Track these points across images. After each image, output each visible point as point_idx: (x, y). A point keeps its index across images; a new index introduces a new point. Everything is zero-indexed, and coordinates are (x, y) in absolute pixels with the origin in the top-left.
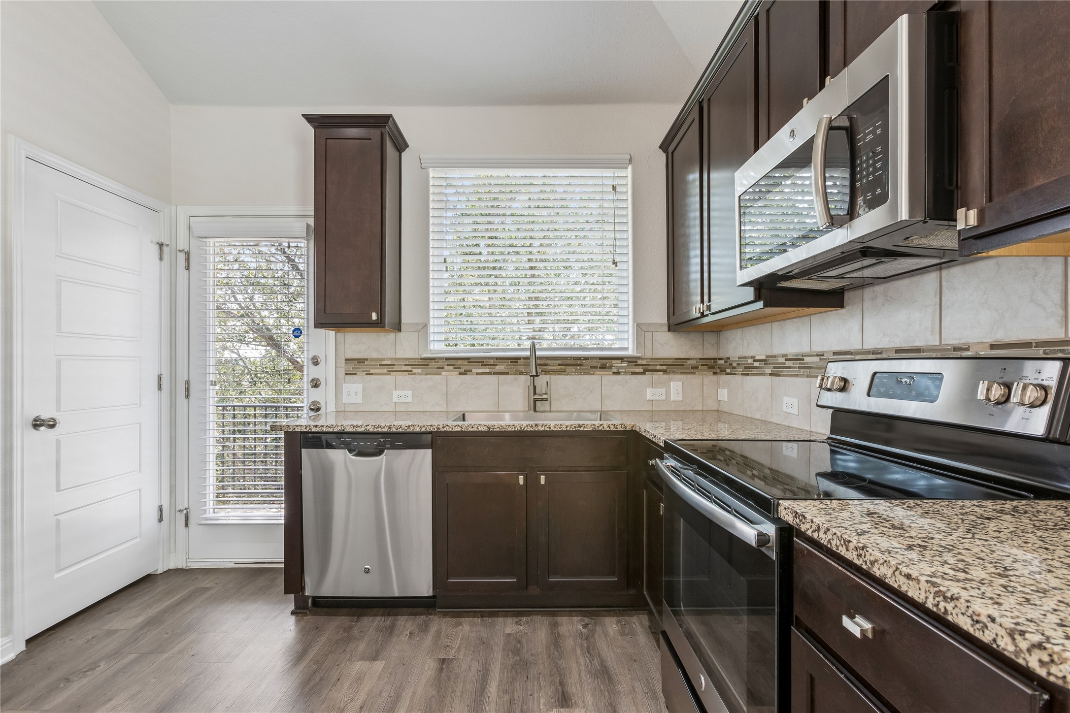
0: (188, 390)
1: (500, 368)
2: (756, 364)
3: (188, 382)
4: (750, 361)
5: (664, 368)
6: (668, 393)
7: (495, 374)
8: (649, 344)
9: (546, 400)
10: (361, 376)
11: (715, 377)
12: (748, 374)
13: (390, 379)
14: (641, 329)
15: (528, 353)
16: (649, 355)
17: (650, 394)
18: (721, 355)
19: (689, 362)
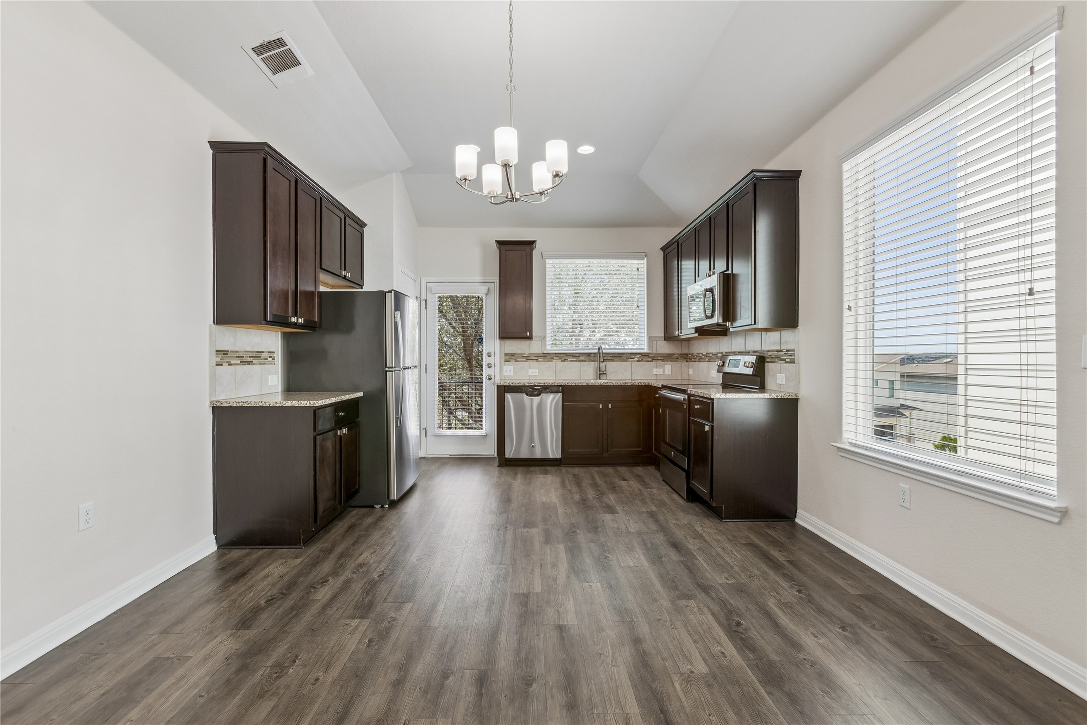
0: (426, 369)
1: (582, 358)
2: (703, 357)
3: (426, 365)
4: (701, 355)
5: (662, 358)
6: (664, 371)
7: (579, 361)
8: (654, 346)
9: (605, 374)
10: (513, 362)
11: (687, 363)
12: (700, 361)
13: (527, 364)
14: (651, 339)
15: (597, 351)
16: (655, 352)
17: (655, 371)
18: (690, 352)
19: (674, 356)
